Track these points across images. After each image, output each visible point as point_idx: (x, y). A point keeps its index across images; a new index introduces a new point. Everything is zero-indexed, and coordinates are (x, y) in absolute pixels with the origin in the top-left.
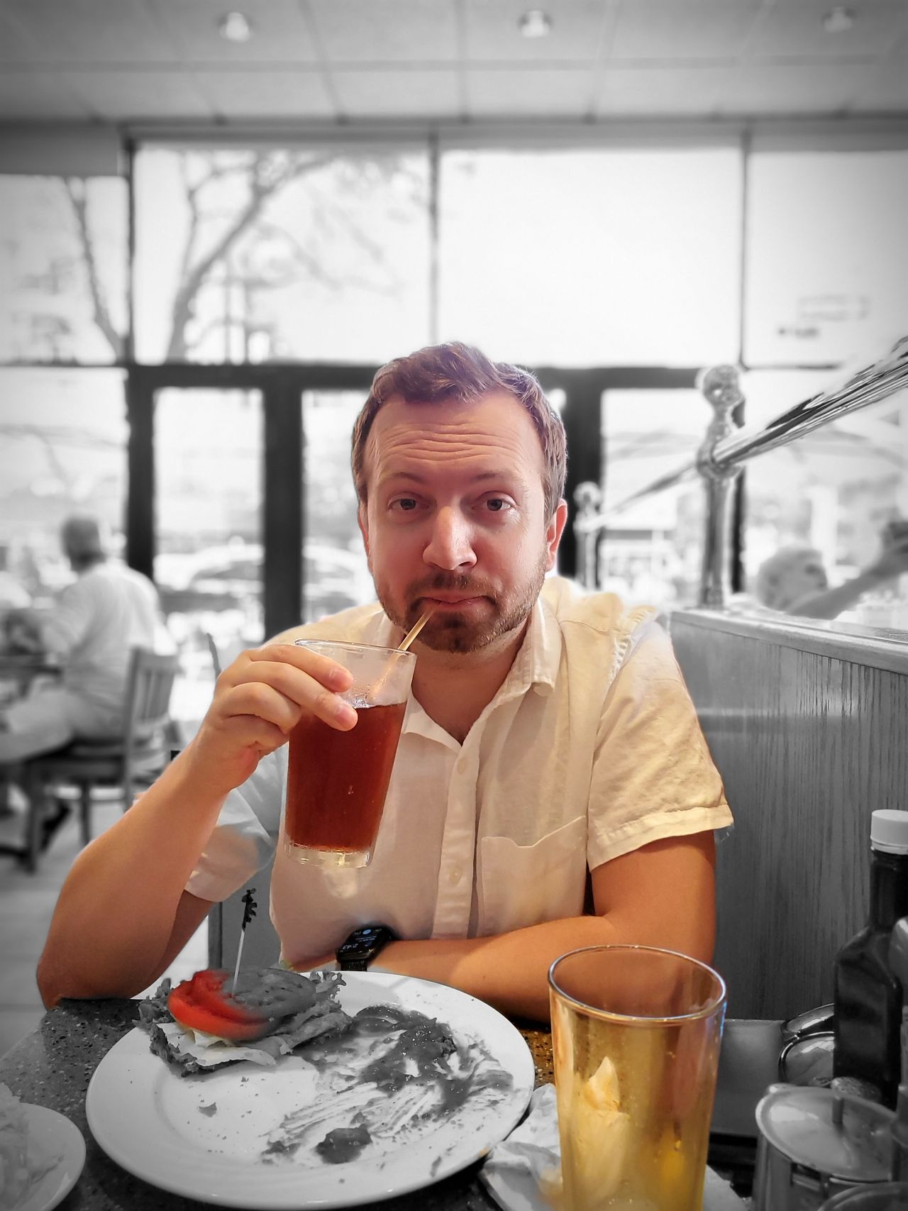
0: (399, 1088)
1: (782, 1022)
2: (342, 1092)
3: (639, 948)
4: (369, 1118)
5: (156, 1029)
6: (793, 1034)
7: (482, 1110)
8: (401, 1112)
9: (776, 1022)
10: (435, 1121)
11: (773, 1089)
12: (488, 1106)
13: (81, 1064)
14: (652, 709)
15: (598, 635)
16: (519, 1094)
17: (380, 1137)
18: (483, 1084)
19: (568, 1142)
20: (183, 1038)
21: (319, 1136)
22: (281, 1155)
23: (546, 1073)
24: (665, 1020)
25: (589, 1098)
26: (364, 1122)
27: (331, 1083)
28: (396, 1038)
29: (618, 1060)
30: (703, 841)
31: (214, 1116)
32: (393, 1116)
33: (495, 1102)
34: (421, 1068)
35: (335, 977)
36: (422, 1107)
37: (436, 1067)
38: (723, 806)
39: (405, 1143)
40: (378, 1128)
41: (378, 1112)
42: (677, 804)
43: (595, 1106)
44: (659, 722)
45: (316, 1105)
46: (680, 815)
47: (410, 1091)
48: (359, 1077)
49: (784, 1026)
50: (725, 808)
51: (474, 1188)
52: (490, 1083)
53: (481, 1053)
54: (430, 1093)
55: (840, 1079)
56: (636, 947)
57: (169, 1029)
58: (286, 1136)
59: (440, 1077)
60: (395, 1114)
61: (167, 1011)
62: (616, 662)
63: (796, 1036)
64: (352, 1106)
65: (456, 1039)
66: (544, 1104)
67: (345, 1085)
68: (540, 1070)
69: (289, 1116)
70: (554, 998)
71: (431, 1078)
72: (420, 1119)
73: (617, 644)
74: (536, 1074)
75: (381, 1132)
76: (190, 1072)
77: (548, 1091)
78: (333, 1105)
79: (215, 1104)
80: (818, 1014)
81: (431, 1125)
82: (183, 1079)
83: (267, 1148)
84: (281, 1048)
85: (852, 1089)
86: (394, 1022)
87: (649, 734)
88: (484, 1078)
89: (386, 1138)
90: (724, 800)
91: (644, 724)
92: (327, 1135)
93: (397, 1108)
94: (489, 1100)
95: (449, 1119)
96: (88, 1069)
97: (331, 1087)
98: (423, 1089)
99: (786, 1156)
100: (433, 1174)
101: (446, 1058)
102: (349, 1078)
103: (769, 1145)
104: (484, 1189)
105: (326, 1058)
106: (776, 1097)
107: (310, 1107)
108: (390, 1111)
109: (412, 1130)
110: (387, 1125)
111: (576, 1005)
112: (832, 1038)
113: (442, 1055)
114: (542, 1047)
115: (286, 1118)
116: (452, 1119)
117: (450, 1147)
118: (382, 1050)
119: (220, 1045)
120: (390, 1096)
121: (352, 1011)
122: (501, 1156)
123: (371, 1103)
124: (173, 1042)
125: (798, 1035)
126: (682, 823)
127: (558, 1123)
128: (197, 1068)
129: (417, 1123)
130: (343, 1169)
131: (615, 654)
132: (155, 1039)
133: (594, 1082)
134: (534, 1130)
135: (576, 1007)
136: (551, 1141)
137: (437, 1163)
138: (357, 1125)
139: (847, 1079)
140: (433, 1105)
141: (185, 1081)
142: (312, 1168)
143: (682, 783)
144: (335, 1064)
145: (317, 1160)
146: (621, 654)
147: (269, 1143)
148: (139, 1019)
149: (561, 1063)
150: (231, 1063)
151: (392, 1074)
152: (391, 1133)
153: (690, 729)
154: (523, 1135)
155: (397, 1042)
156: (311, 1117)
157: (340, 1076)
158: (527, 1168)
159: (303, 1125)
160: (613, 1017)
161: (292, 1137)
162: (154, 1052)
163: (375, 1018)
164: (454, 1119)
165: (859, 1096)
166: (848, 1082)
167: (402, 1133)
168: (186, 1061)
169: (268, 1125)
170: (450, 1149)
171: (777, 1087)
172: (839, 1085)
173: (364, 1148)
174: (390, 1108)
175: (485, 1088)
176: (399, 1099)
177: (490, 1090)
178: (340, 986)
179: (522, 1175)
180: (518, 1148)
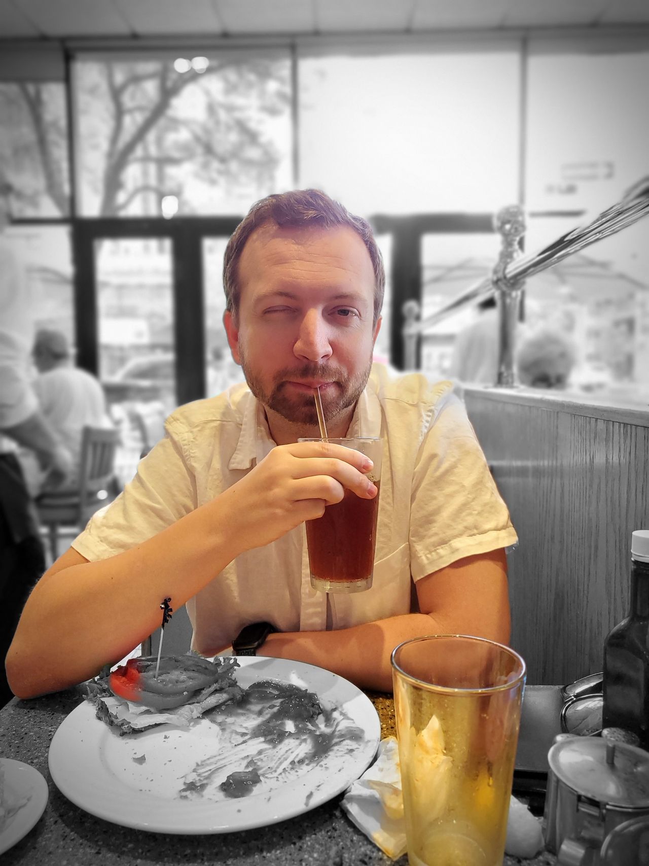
0: (280, 742)
1: (561, 687)
2: (238, 745)
3: (459, 637)
4: (259, 763)
5: (100, 702)
6: (571, 697)
7: (342, 756)
8: (282, 759)
9: (557, 687)
10: (307, 765)
11: (559, 738)
12: (347, 753)
13: (46, 728)
14: (453, 460)
15: (409, 407)
16: (370, 744)
17: (267, 777)
18: (343, 737)
19: (408, 779)
20: (120, 708)
21: (222, 778)
22: (194, 792)
23: (389, 727)
24: (480, 691)
25: (422, 745)
26: (255, 767)
27: (230, 738)
28: (278, 704)
29: (443, 719)
30: (498, 555)
31: (144, 764)
32: (277, 762)
33: (352, 751)
34: (296, 726)
35: (232, 661)
36: (298, 755)
37: (307, 725)
38: (510, 528)
39: (286, 782)
40: (266, 770)
41: (265, 759)
42: (475, 530)
43: (427, 752)
44: (460, 469)
45: (220, 755)
46: (479, 538)
47: (289, 743)
48: (251, 733)
49: (564, 690)
50: (512, 530)
51: (338, 813)
52: (348, 736)
53: (341, 715)
54: (303, 744)
55: (608, 729)
56: (458, 636)
57: (109, 702)
58: (197, 778)
59: (311, 732)
60: (278, 760)
61: (108, 688)
62: (424, 427)
63: (573, 697)
64: (246, 755)
65: (322, 705)
66: (388, 751)
67: (241, 739)
68: (384, 726)
69: (199, 763)
70: (395, 675)
71: (304, 733)
72: (297, 764)
73: (424, 413)
74: (382, 729)
75: (268, 774)
76: (126, 733)
77: (392, 741)
78: (233, 754)
79: (144, 756)
80: (589, 681)
81: (305, 768)
82: (121, 737)
83: (183, 787)
84: (193, 713)
85: (618, 737)
86: (277, 693)
87: (452, 479)
88: (343, 733)
89: (271, 778)
90: (510, 524)
91: (448, 472)
92: (228, 777)
93: (279, 757)
94: (347, 749)
95: (318, 764)
96: (51, 731)
97: (230, 742)
98: (297, 742)
99: (572, 789)
100: (307, 804)
101: (315, 718)
102: (243, 734)
103: (558, 781)
104: (345, 814)
105: (226, 720)
106: (563, 745)
107: (215, 756)
108: (274, 758)
109: (290, 771)
110: (272, 768)
111: (412, 680)
112: (601, 698)
113: (311, 718)
114: (386, 709)
115: (198, 765)
116: (320, 764)
117: (320, 784)
118: (267, 714)
119: (147, 712)
120: (274, 747)
121: (245, 685)
122: (357, 790)
123: (260, 753)
124: (112, 711)
125: (575, 696)
126: (480, 544)
127: (399, 765)
128: (131, 730)
129: (294, 767)
130: (239, 802)
131: (423, 422)
132: (99, 709)
133: (425, 733)
134: (381, 770)
135: (413, 683)
136: (395, 778)
137: (310, 796)
138: (250, 769)
139: (614, 729)
140: (306, 753)
141: (123, 739)
142: (217, 802)
143: (479, 514)
144: (233, 724)
145: (221, 795)
146: (427, 422)
147: (185, 784)
148: (87, 694)
149: (401, 721)
150: (157, 725)
151: (275, 732)
152: (276, 775)
153: (482, 473)
154: (373, 774)
155: (278, 708)
156: (216, 764)
157: (237, 733)
158: (376, 798)
159: (210, 770)
160: (439, 689)
161: (202, 779)
162: (99, 718)
163: (261, 690)
164: (322, 763)
165: (623, 741)
166: (615, 732)
167: (283, 774)
168: (122, 725)
169: (184, 771)
170: (319, 786)
171: (562, 737)
172: (608, 734)
173: (255, 786)
174: (274, 756)
175: (344, 740)
176: (280, 749)
177: (347, 742)
178: (235, 667)
179: (373, 805)
180: (369, 784)
